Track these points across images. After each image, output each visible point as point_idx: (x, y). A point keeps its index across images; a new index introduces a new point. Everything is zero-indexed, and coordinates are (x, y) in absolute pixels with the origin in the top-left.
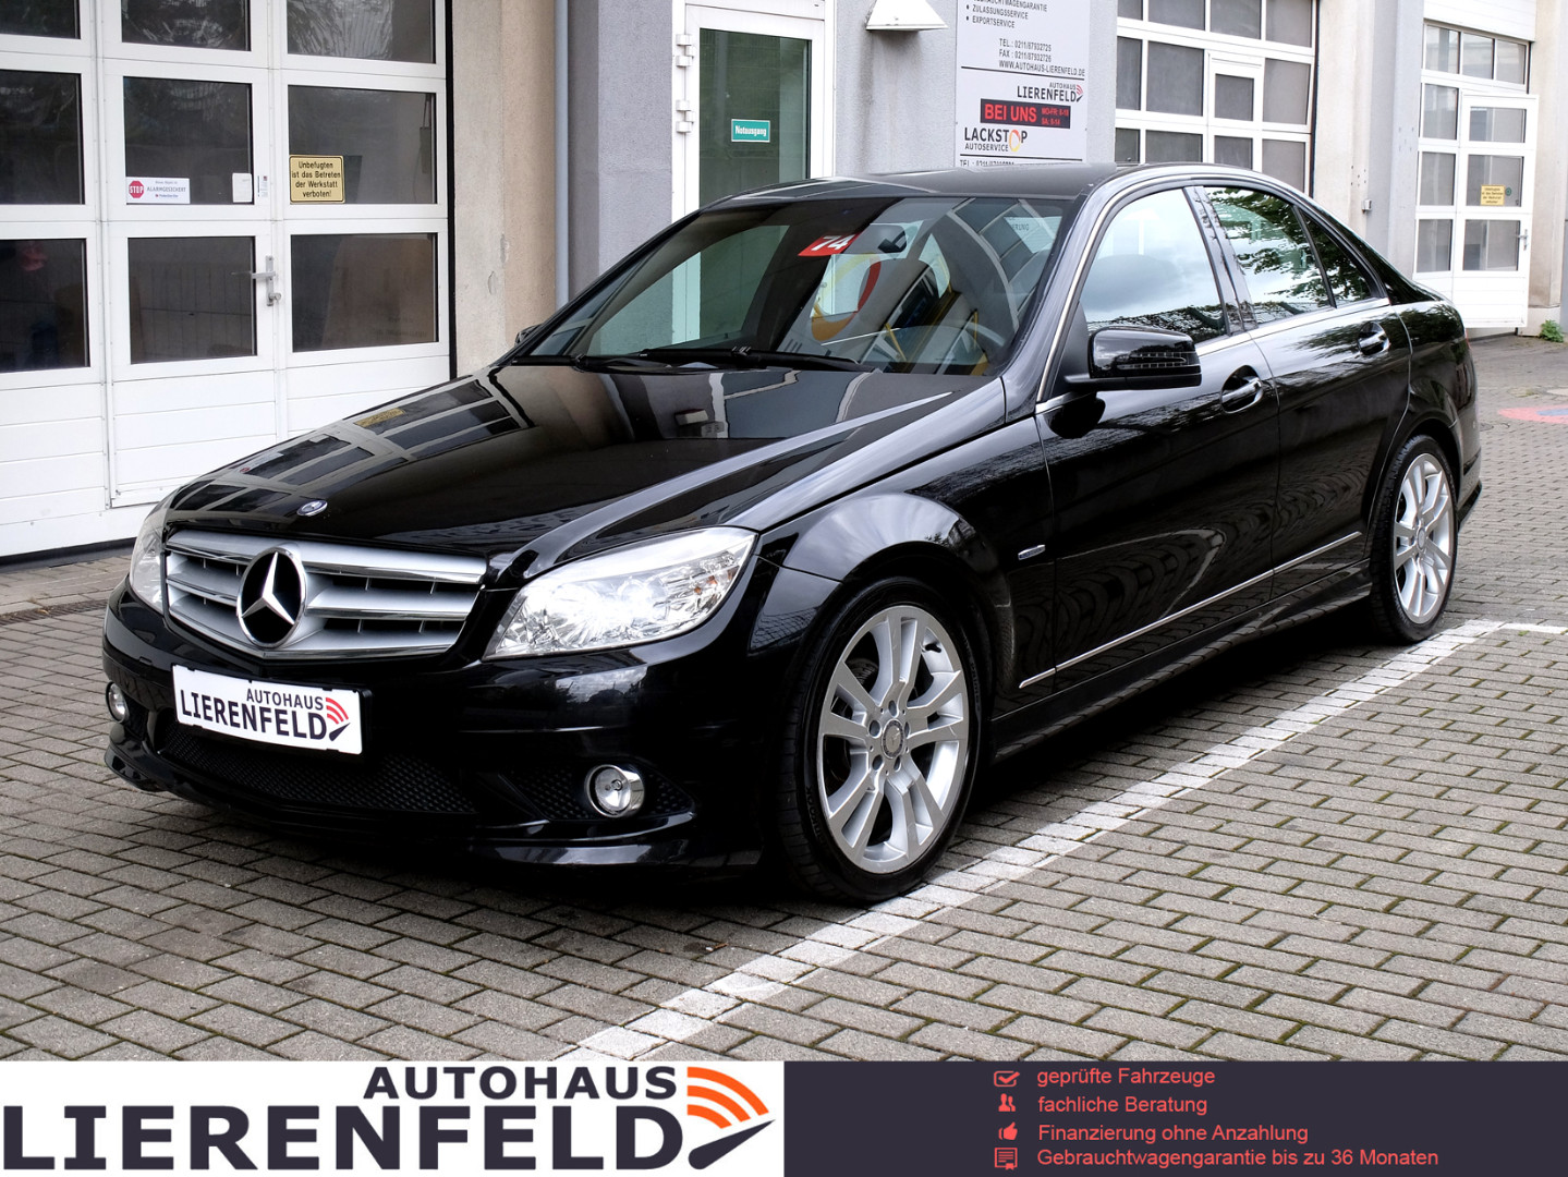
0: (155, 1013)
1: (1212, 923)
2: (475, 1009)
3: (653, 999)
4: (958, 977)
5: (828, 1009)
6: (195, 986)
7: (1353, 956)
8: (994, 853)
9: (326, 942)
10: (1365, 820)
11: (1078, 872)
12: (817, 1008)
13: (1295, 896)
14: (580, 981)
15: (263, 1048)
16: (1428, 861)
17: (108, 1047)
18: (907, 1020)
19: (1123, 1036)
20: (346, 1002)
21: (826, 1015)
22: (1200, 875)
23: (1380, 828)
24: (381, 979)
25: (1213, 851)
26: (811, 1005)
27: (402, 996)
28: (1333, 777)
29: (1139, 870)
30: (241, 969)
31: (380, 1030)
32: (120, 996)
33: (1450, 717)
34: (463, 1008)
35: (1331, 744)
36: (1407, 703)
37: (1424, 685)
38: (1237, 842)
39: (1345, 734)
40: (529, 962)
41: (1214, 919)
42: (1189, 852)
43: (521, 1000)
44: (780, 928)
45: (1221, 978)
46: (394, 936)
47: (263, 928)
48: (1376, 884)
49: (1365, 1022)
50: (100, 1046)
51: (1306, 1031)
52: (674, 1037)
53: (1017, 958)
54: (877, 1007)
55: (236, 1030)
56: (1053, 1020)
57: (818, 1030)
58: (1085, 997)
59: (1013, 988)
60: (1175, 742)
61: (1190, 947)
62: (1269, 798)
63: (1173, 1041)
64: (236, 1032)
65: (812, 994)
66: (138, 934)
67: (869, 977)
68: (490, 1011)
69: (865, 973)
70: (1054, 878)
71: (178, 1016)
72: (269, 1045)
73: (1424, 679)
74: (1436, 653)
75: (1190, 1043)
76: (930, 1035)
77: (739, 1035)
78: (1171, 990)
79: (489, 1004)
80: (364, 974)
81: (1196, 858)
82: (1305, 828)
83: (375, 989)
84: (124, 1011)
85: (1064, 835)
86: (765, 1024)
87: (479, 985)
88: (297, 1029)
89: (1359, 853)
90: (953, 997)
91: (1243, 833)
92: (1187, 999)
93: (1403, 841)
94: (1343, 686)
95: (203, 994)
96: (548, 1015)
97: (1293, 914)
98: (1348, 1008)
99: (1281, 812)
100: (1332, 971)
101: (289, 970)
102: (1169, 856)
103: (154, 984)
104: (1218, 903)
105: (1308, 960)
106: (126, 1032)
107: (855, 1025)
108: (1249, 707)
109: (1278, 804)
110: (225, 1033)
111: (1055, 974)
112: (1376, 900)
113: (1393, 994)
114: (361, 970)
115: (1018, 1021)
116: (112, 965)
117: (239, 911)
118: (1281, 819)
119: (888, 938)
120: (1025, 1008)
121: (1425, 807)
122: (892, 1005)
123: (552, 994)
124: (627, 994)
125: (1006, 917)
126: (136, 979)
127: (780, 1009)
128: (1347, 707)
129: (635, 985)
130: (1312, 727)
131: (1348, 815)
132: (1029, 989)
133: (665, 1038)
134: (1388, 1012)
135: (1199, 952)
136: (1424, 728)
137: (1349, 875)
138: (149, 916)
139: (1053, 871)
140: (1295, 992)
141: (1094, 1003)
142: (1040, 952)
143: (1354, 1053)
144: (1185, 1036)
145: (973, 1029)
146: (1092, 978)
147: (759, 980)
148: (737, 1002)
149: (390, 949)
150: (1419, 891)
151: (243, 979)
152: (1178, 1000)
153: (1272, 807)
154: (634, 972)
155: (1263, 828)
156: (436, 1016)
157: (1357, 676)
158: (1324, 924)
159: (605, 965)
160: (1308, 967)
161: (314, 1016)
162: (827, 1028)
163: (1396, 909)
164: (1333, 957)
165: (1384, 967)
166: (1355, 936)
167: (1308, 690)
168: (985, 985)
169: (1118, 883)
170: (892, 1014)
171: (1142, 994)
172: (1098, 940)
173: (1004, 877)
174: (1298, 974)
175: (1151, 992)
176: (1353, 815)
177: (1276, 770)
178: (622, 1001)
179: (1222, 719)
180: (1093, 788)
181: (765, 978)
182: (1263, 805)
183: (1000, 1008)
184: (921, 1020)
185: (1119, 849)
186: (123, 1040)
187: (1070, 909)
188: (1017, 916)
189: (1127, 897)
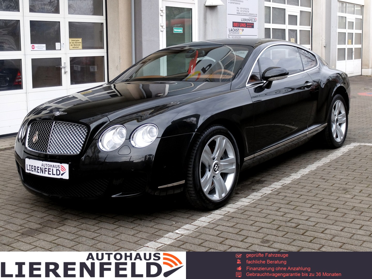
0: (44, 240)
1: (293, 215)
2: (119, 238)
3: (161, 235)
4: (233, 228)
6: (53, 234)
7: (327, 222)
8: (241, 200)
9: (83, 223)
10: (329, 190)
11: (261, 203)
12: (200, 236)
13: (312, 208)
14: (144, 231)
15: (70, 248)
16: (344, 199)
17: (34, 248)
18: (221, 239)
19: (273, 241)
20: (89, 237)
21: (202, 238)
22: (290, 204)
23: (332, 192)
25: (292, 198)
26: (198, 236)
27: (102, 235)
28: (321, 180)
29: (275, 203)
30: (63, 230)
32: (35, 236)
33: (348, 166)
34: (116, 238)
35: (320, 172)
36: (338, 162)
37: (342, 158)
38: (298, 196)
39: (324, 170)
40: (132, 227)
42: (287, 198)
43: (130, 236)
44: (191, 218)
45: (295, 227)
46: (99, 222)
47: (69, 220)
48: (332, 205)
49: (329, 237)
50: (31, 248)
51: (316, 239)
52: (167, 243)
53: (247, 224)
54: (214, 236)
56: (256, 238)
57: (200, 241)
58: (263, 232)
59: (246, 231)
60: (283, 172)
61: (288, 220)
62: (306, 185)
63: (285, 243)
64: (63, 244)
65: (199, 232)
66: (39, 222)
67: (212, 229)
70: (255, 205)
71: (49, 241)
73: (342, 157)
74: (345, 151)
75: (289, 243)
76: (227, 242)
77: (182, 243)
78: (284, 231)
79: (123, 237)
80: (93, 230)
81: (289, 200)
82: (314, 192)
83: (96, 234)
84: (37, 240)
85: (257, 195)
86: (188, 240)
87: (120, 232)
88: (77, 243)
89: (327, 198)
90: (232, 233)
91: (300, 194)
92: (288, 232)
93: (338, 195)
94: (323, 159)
95: (55, 236)
96: (136, 239)
97: (312, 212)
98: (326, 234)
100: (322, 225)
102: (282, 199)
103: (44, 234)
104: (294, 210)
105: (316, 223)
106: (37, 245)
107: (209, 240)
108: (300, 164)
110: (61, 244)
111: (256, 227)
112: (332, 209)
113: (336, 230)
114: (92, 230)
115: (248, 238)
116: (34, 229)
117: (63, 216)
118: (308, 190)
119: (216, 220)
120: (249, 235)
121: (343, 187)
122: (218, 235)
123: (137, 234)
124: (155, 234)
125: (244, 214)
126: (39, 233)
127: (192, 237)
128: (324, 164)
129: (157, 232)
130: (315, 169)
131: (324, 189)
132: (250, 231)
133: (164, 244)
134: (335, 235)
135: (290, 221)
136: (342, 168)
137: (325, 203)
138: (42, 218)
139: (255, 203)
140: (313, 231)
141: (266, 234)
142: (252, 222)
143: (327, 244)
144: (287, 241)
145: (237, 241)
146: (265, 228)
147: (186, 230)
148: (181, 235)
149: (99, 224)
150: (342, 206)
151: (64, 232)
152: (285, 233)
153: (307, 187)
154: (157, 229)
155: (304, 192)
156: (110, 240)
157: (326, 156)
158: (319, 215)
159: (150, 227)
160: (316, 224)
161: (81, 240)
162: (202, 241)
163: (337, 211)
164: (322, 222)
165: (334, 224)
166: (327, 217)
167: (314, 160)
168: (240, 230)
169: (270, 206)
170: (218, 237)
171: (277, 232)
172: (266, 219)
173: (243, 205)
174: (314, 226)
175: (279, 231)
176: (326, 189)
177: (307, 179)
178: (154, 236)
179: (294, 167)
180: (264, 184)
181: (188, 230)
182: (304, 187)
183: (243, 235)
184: (225, 238)
185: (270, 198)
186: (37, 247)
187: (259, 212)
188: (247, 214)
189: (272, 209)
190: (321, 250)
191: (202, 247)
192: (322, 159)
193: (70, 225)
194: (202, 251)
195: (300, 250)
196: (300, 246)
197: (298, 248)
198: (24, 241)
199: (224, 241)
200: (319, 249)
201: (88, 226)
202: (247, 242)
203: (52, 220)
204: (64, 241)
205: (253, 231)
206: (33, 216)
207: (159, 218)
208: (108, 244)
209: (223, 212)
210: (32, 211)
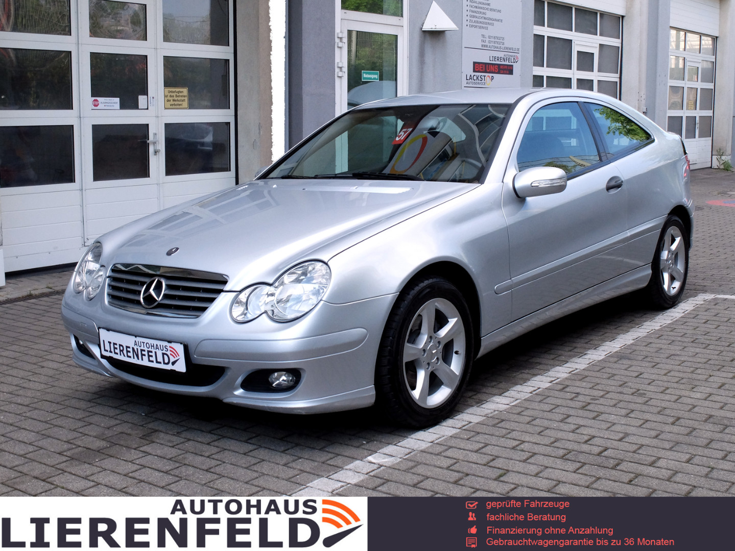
0: (113, 472)
1: (593, 430)
2: (259, 470)
3: (340, 465)
4: (479, 454)
5: (421, 470)
6: (131, 460)
7: (659, 444)
8: (492, 398)
9: (189, 440)
10: (660, 383)
11: (530, 407)
12: (415, 469)
13: (630, 418)
14: (305, 458)
15: (163, 488)
16: (689, 401)
17: (93, 487)
18: (456, 474)
19: (556, 481)
20: (200, 467)
21: (419, 472)
22: (586, 408)
23: (666, 386)
25: (592, 397)
26: (412, 468)
27: (225, 464)
28: (644, 364)
30: (151, 452)
31: (216, 479)
32: (97, 464)
33: (695, 337)
34: (253, 469)
35: (642, 349)
36: (675, 331)
37: (682, 323)
38: (602, 393)
39: (649, 344)
40: (283, 448)
42: (581, 398)
43: (280, 466)
44: (396, 432)
45: (599, 454)
46: (220, 437)
47: (160, 434)
48: (668, 412)
49: (666, 474)
50: (89, 486)
51: (640, 478)
52: (351, 482)
53: (505, 446)
54: (443, 468)
55: (150, 479)
56: (524, 474)
57: (416, 479)
58: (537, 463)
59: (504, 459)
60: (570, 348)
61: (583, 441)
62: (615, 374)
63: (580, 483)
65: (413, 462)
66: (104, 437)
67: (438, 455)
69: (436, 453)
70: (520, 409)
71: (124, 473)
72: (167, 485)
73: (682, 320)
74: (687, 308)
75: (587, 484)
76: (467, 481)
77: (379, 481)
78: (577, 460)
79: (265, 468)
80: (207, 454)
81: (584, 400)
82: (633, 387)
83: (213, 461)
84: (99, 471)
85: (524, 391)
86: (392, 476)
87: (260, 459)
88: (178, 479)
89: (658, 398)
90: (477, 464)
91: (605, 389)
92: (584, 464)
93: (678, 392)
95: (134, 463)
96: (291, 473)
97: (630, 425)
98: (658, 467)
99: (621, 380)
102: (571, 399)
103: (112, 458)
104: (595, 421)
105: (639, 446)
106: (100, 480)
107: (433, 476)
108: (604, 333)
109: (619, 377)
110: (145, 481)
111: (523, 453)
112: (667, 419)
113: (678, 461)
114: (206, 452)
115: (508, 474)
116: (92, 450)
117: (150, 426)
118: (621, 383)
119: (446, 437)
120: (510, 469)
121: (686, 377)
122: (449, 467)
123: (293, 463)
124: (329, 462)
125: (499, 427)
126: (104, 456)
127: (399, 470)
128: (648, 333)
129: (331, 459)
130: (633, 341)
131: (652, 381)
132: (512, 459)
133: (346, 483)
134: (677, 469)
135: (588, 443)
136: (683, 342)
137: (654, 407)
138: (108, 429)
139: (519, 407)
140: (633, 461)
141: (542, 466)
142: (515, 443)
143: (661, 488)
144: (585, 481)
145: (487, 478)
146: (541, 454)
147: (388, 456)
148: (378, 466)
149: (218, 443)
150: (686, 415)
151: (152, 456)
152: (580, 465)
153: (616, 378)
154: (331, 453)
155: (614, 387)
156: (241, 473)
157: (652, 319)
158: (644, 430)
159: (317, 449)
160: (639, 449)
161: (185, 473)
162: (420, 478)
163: (677, 423)
164: (650, 445)
165: (673, 449)
166: (659, 435)
167: (629, 325)
168: (492, 458)
169: (549, 411)
170: (450, 471)
171: (564, 462)
172: (542, 437)
173: (497, 409)
174: (634, 452)
175: (568, 461)
176: (654, 381)
177: (618, 361)
178: (326, 466)
179: (591, 338)
180: (535, 369)
181: (391, 455)
182: (613, 376)
183: (499, 468)
184: (463, 474)
185: (549, 396)
186: (98, 484)
187: (528, 423)
188: (504, 426)
189: (553, 418)
191: (420, 490)
192: (644, 324)
193: (162, 442)
196: (610, 490)
198: (73, 473)
199: (462, 479)
201: (199, 445)
202: (507, 483)
203: (129, 431)
204: (152, 475)
205: (517, 460)
206: (91, 424)
208: (238, 480)
209: (457, 421)
210: (91, 414)
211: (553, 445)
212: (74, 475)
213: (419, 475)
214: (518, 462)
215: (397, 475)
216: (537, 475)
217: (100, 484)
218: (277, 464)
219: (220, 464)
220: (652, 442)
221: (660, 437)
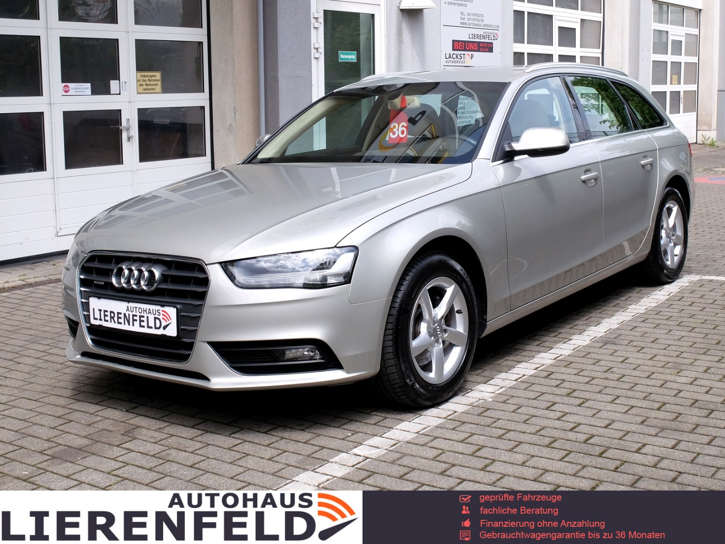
0: (96, 470)
1: (579, 417)
2: (243, 464)
3: (326, 458)
4: (465, 444)
6: (113, 457)
7: (645, 430)
8: (477, 387)
9: (172, 435)
10: (645, 368)
11: (516, 395)
12: (401, 460)
13: (616, 403)
14: (291, 450)
15: (147, 485)
16: (675, 386)
17: (76, 486)
18: (443, 465)
19: (542, 469)
20: (184, 463)
21: (405, 463)
22: (572, 395)
23: (652, 371)
24: (199, 452)
25: (577, 384)
26: (398, 459)
27: (209, 459)
28: (629, 349)
29: (544, 393)
30: (133, 448)
31: (201, 475)
32: (78, 462)
33: (680, 320)
34: (238, 464)
35: (627, 333)
36: (660, 314)
37: (667, 305)
38: (587, 379)
39: (633, 328)
40: (267, 442)
41: (580, 416)
42: (566, 385)
43: (265, 460)
44: (382, 424)
45: (585, 442)
46: (203, 432)
47: (143, 430)
48: (653, 397)
49: (652, 460)
50: (72, 486)
51: (626, 465)
52: (336, 475)
53: (491, 435)
54: (429, 459)
56: (510, 463)
57: (403, 470)
58: (523, 452)
59: (490, 449)
60: (555, 334)
61: (569, 428)
62: (601, 359)
63: (566, 471)
64: (134, 477)
65: (398, 454)
66: (85, 434)
67: (423, 445)
68: (251, 465)
69: (422, 444)
70: (504, 399)
71: (106, 471)
72: (150, 483)
73: (667, 303)
74: (672, 291)
75: (574, 472)
76: (454, 471)
77: (365, 473)
78: (563, 448)
79: (250, 462)
80: (191, 450)
81: (569, 387)
82: (618, 372)
83: (196, 456)
84: (81, 469)
85: (508, 378)
86: (378, 468)
87: (244, 453)
88: (162, 476)
89: (644, 383)
90: (463, 454)
91: (590, 375)
92: (571, 452)
93: (663, 377)
94: (630, 307)
95: (117, 461)
96: (276, 467)
97: (616, 412)
98: (644, 454)
99: (607, 365)
100: (636, 437)
101: (157, 448)
102: (557, 386)
103: (94, 456)
104: (581, 408)
105: (624, 433)
106: (83, 479)
107: (419, 468)
108: (588, 317)
109: (605, 362)
110: (130, 478)
111: (509, 442)
112: (653, 404)
113: (664, 447)
114: (189, 448)
115: (494, 464)
116: (74, 448)
117: (131, 422)
118: (607, 368)
119: (431, 427)
120: (496, 458)
121: (672, 361)
122: (435, 458)
123: (279, 457)
124: (313, 456)
125: (484, 416)
126: (86, 454)
127: (385, 461)
128: (633, 316)
129: (316, 452)
130: (618, 325)
131: (637, 366)
132: (498, 449)
133: (332, 476)
134: (663, 455)
135: (574, 430)
136: (668, 325)
137: (640, 393)
138: (89, 425)
139: (504, 394)
140: (619, 448)
141: (528, 455)
142: (501, 432)
143: (648, 475)
144: (571, 469)
145: (474, 468)
146: (526, 443)
147: (373, 448)
148: (364, 458)
149: (202, 438)
150: (672, 400)
151: (135, 453)
152: (566, 452)
153: (602, 363)
154: (316, 446)
155: (599, 373)
156: (226, 468)
157: (637, 302)
158: (630, 416)
159: (302, 443)
160: (624, 436)
161: (169, 469)
162: (406, 470)
163: (663, 408)
164: (635, 431)
165: (659, 435)
166: (645, 420)
167: (614, 309)
168: (477, 447)
169: (534, 399)
170: (436, 462)
171: (550, 450)
172: (528, 426)
173: (482, 398)
174: (620, 439)
175: (554, 449)
176: (640, 366)
177: (603, 346)
178: (311, 459)
179: (576, 323)
180: (519, 357)
181: (376, 447)
182: (598, 362)
183: (485, 458)
184: (449, 465)
185: (534, 384)
186: (82, 483)
187: (513, 412)
188: (490, 416)
189: (539, 406)
190: (636, 485)
191: (407, 483)
193: (145, 438)
194: (406, 489)
195: (597, 485)
196: (596, 478)
197: (593, 483)
198: (55, 472)
199: (449, 469)
200: (632, 485)
201: (181, 441)
202: (493, 472)
203: (110, 428)
204: (135, 472)
206: (71, 421)
207: (318, 425)
208: (223, 476)
209: (443, 411)
210: (71, 411)
211: (538, 433)
212: (56, 474)
213: (404, 466)
214: (504, 451)
215: (382, 467)
216: (523, 464)
217: (83, 483)
218: (262, 458)
219: (205, 460)
220: (638, 428)
221: (646, 423)
